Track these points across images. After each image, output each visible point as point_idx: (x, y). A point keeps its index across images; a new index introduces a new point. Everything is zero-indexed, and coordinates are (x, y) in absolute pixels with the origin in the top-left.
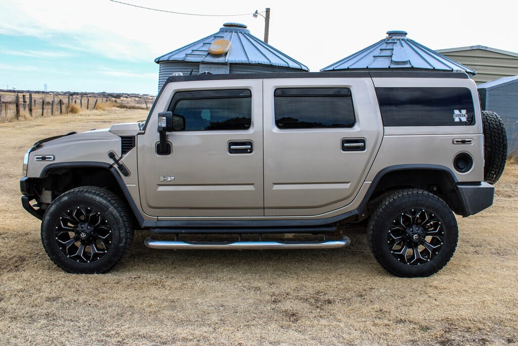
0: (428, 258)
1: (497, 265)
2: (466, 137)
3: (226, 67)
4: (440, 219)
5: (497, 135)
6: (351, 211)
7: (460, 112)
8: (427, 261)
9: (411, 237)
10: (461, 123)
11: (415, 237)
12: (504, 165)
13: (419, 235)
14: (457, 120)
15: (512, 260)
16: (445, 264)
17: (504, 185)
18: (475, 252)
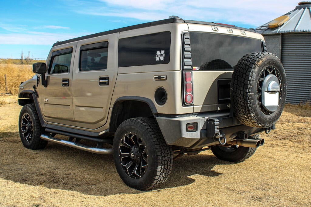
3: (278, 36)
4: (145, 143)
7: (161, 52)
8: (139, 177)
10: (160, 62)
11: (132, 155)
14: (157, 59)
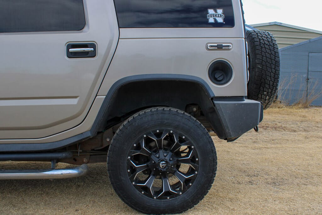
0: (180, 190)
1: (270, 197)
2: (224, 42)
4: (192, 142)
5: (268, 51)
6: (82, 133)
7: (216, 12)
8: (178, 195)
9: (156, 165)
10: (216, 25)
11: (162, 165)
12: (277, 85)
13: (167, 162)
15: (288, 190)
16: (202, 198)
17: (291, 123)
18: (250, 182)
